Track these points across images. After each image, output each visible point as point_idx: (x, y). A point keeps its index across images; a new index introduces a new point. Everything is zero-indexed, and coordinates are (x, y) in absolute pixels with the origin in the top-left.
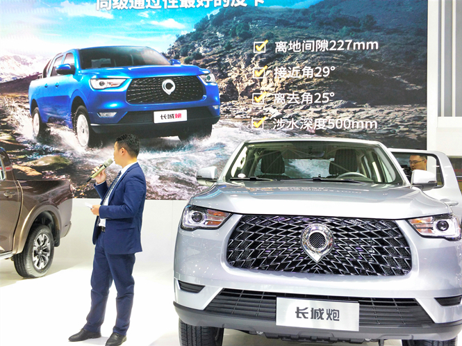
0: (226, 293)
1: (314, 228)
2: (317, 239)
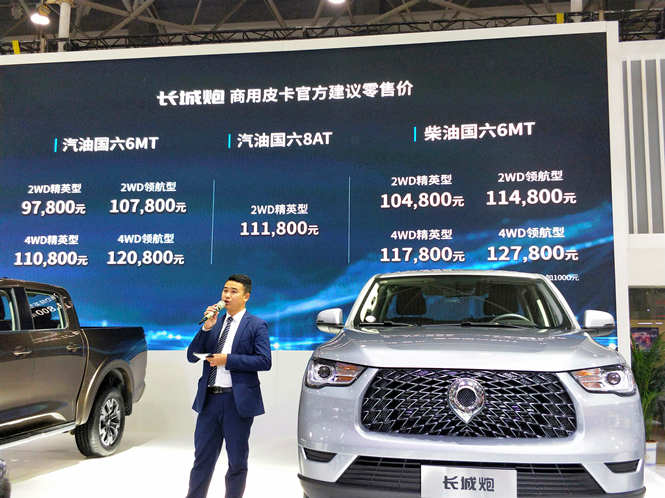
0: (362, 461)
1: (463, 383)
2: (466, 397)
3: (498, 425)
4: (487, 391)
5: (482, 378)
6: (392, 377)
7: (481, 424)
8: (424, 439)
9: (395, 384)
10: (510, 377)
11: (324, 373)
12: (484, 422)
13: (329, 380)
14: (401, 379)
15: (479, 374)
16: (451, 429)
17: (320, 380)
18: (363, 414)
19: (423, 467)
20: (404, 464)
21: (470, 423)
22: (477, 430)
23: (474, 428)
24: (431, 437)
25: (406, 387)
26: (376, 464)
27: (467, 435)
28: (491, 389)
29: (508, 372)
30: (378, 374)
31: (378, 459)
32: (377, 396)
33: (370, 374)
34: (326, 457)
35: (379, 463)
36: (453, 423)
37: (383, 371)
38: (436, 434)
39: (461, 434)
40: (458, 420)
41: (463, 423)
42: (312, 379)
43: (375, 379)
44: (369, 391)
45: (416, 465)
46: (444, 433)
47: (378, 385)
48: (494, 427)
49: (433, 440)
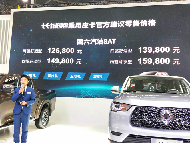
0: (131, 136)
1: (165, 112)
3: (177, 126)
4: (173, 115)
5: (172, 110)
6: (141, 109)
7: (171, 125)
8: (152, 130)
9: (142, 112)
10: (181, 110)
11: (117, 107)
12: (172, 125)
13: (119, 109)
14: (144, 110)
15: (171, 109)
16: (161, 126)
17: (116, 109)
18: (131, 121)
19: (151, 139)
20: (145, 137)
21: (168, 125)
22: (169, 127)
23: (168, 127)
24: (154, 129)
25: (146, 112)
26: (136, 137)
27: (166, 129)
28: (175, 114)
29: (180, 108)
30: (136, 108)
31: (136, 135)
32: (136, 115)
33: (133, 108)
34: (119, 134)
35: (137, 137)
36: (162, 125)
37: (138, 107)
38: (156, 128)
39: (164, 128)
40: (164, 124)
41: (165, 125)
42: (113, 108)
43: (135, 109)
44: (133, 113)
45: (149, 138)
46: (159, 128)
47: (136, 111)
48: (175, 126)
49: (155, 130)
